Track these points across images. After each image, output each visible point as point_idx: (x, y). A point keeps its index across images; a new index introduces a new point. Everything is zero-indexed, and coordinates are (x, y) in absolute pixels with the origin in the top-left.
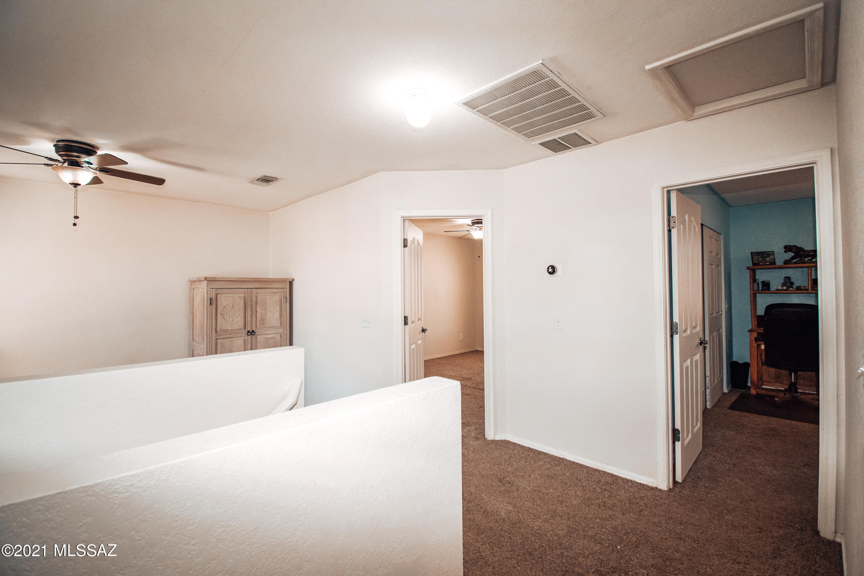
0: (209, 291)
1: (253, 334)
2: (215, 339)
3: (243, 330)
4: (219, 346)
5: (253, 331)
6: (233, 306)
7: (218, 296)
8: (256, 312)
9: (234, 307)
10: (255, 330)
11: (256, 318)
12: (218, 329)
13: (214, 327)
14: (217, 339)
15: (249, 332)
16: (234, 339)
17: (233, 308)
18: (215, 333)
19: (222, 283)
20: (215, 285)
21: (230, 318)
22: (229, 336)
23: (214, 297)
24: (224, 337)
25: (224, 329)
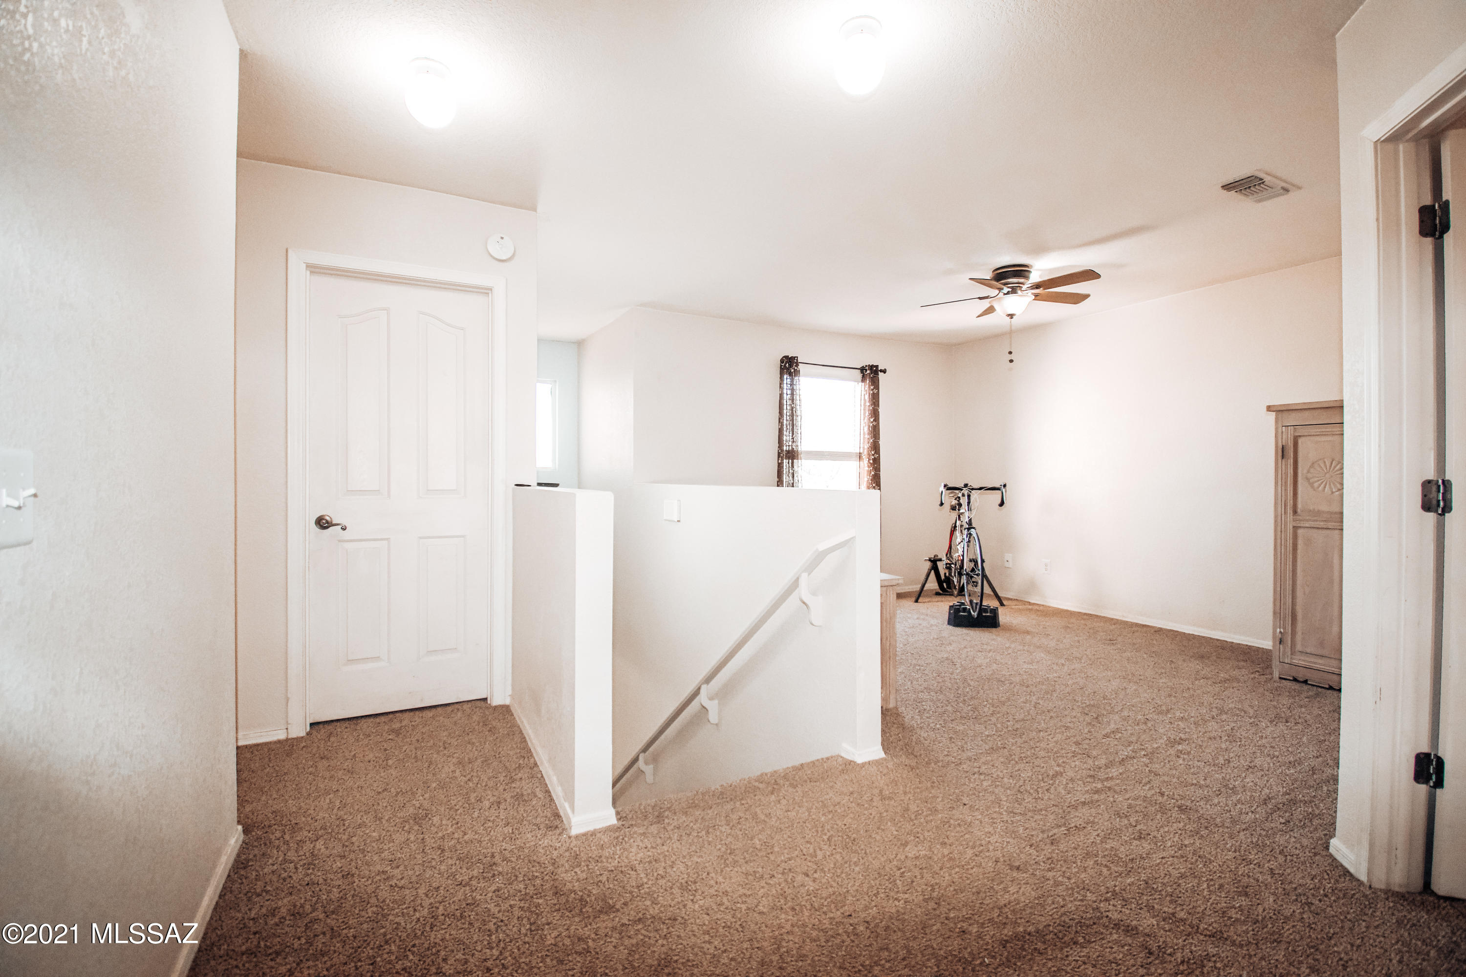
0: (1280, 431)
2: (1291, 527)
4: (1300, 543)
6: (1332, 461)
7: (1300, 441)
9: (1334, 463)
12: (1300, 506)
13: (1290, 503)
14: (1295, 528)
17: (1333, 467)
18: (1292, 514)
19: (1307, 413)
20: (1292, 419)
21: (1325, 487)
22: (1322, 524)
23: (1291, 444)
24: (1312, 526)
25: (1311, 508)
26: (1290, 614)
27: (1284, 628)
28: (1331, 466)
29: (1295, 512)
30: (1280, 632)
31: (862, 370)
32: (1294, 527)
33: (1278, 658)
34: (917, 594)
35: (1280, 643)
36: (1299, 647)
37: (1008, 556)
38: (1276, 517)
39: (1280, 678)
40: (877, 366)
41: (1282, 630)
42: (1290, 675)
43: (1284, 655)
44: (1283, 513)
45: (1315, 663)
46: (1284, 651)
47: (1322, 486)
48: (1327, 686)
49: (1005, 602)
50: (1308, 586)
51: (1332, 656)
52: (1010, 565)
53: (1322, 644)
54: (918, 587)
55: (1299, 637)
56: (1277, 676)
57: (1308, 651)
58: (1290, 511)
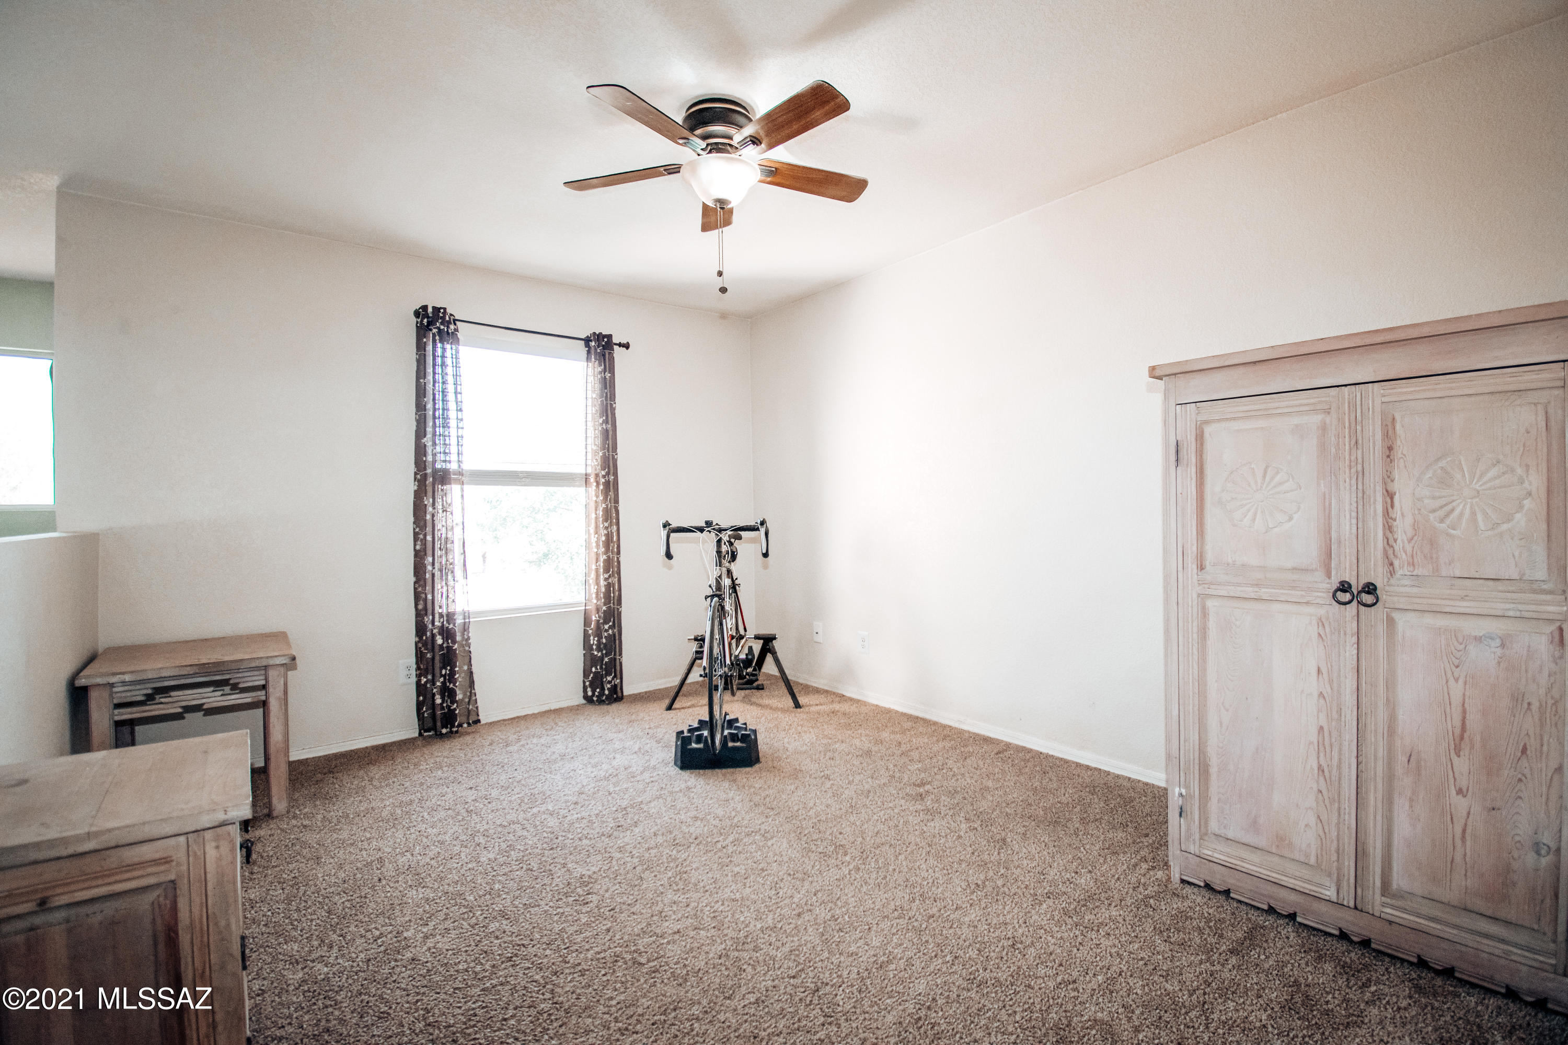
0: (1172, 415)
1: (1368, 599)
2: (1195, 596)
3: (1320, 575)
4: (1212, 624)
5: (1370, 589)
6: (1267, 467)
7: (1208, 430)
8: (1390, 495)
9: (1270, 472)
10: (1379, 585)
11: (1389, 528)
12: (1210, 557)
13: (1192, 550)
14: (1203, 597)
15: (1344, 587)
16: (1276, 607)
17: (1267, 479)
18: (1195, 571)
19: (1219, 376)
20: (1197, 389)
21: (1254, 520)
22: (1250, 592)
23: (1191, 438)
24: (1232, 594)
25: (1230, 561)
26: (1197, 761)
27: (1187, 787)
28: (1264, 477)
29: (1201, 568)
30: (1181, 795)
31: (587, 341)
32: (1199, 595)
33: (1176, 843)
34: (672, 694)
35: (1181, 815)
36: (1214, 826)
37: (818, 626)
38: (1166, 577)
39: (1183, 881)
40: (610, 337)
41: (1183, 791)
42: (1198, 878)
43: (1188, 839)
44: (1180, 569)
45: (1243, 860)
46: (1188, 829)
47: (1250, 515)
48: (1266, 907)
49: (802, 700)
50: (1227, 710)
51: (1274, 850)
52: (819, 638)
53: (1254, 825)
54: (676, 681)
55: (1213, 805)
56: (1177, 876)
57: (1230, 835)
58: (1192, 566)
